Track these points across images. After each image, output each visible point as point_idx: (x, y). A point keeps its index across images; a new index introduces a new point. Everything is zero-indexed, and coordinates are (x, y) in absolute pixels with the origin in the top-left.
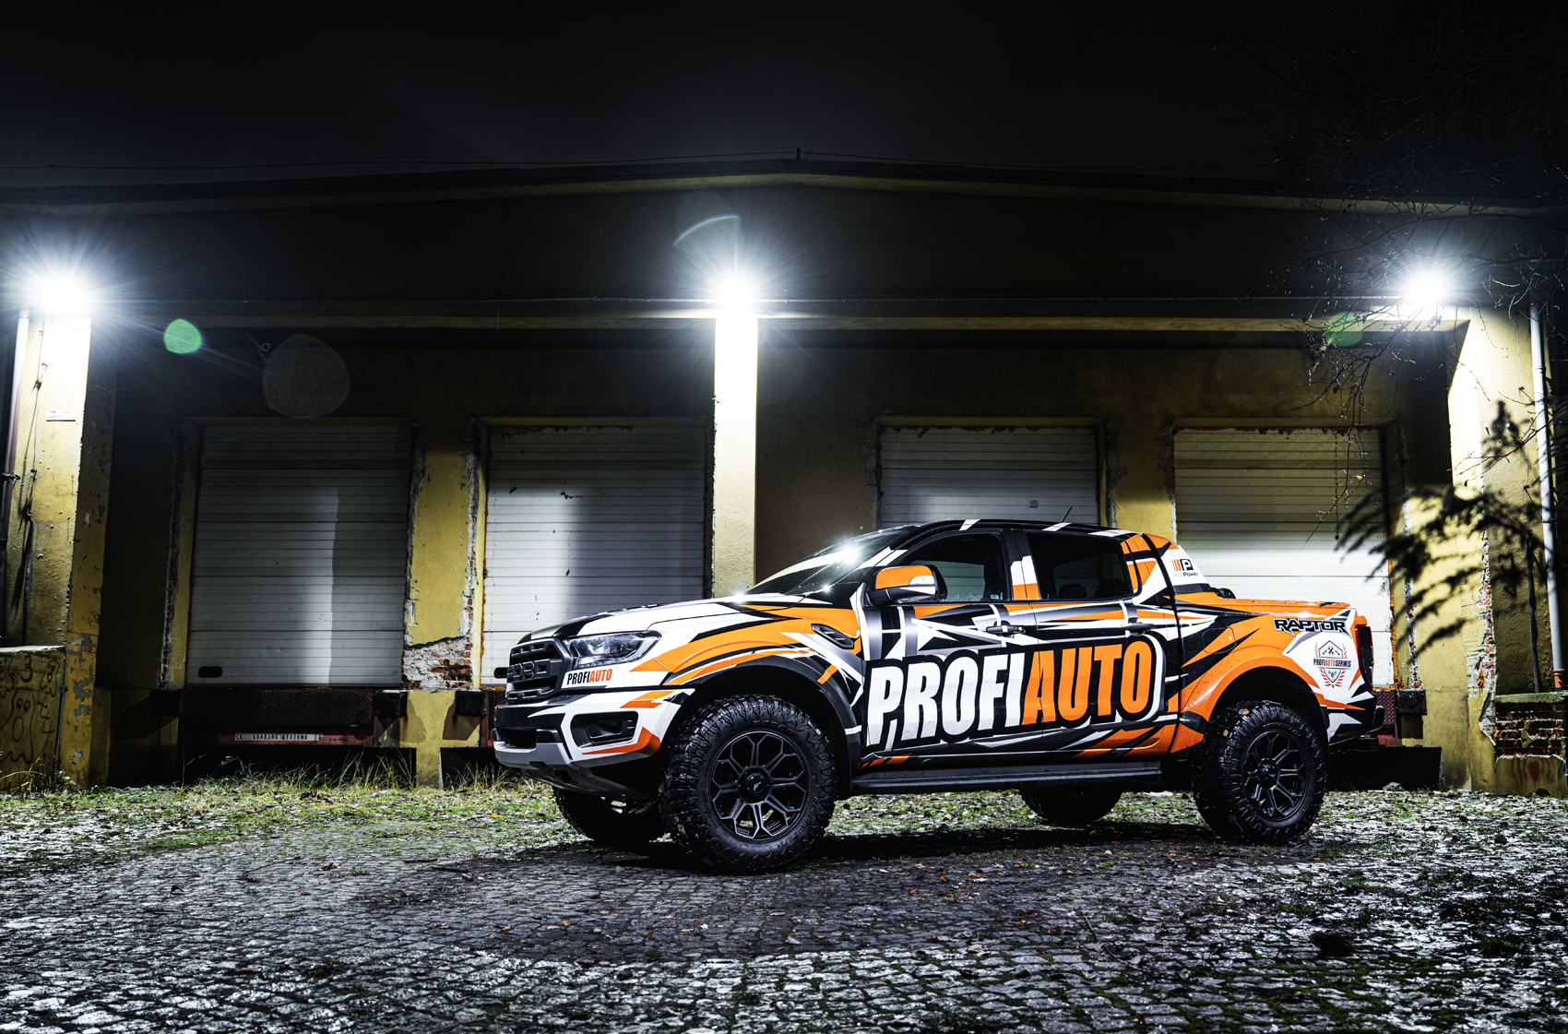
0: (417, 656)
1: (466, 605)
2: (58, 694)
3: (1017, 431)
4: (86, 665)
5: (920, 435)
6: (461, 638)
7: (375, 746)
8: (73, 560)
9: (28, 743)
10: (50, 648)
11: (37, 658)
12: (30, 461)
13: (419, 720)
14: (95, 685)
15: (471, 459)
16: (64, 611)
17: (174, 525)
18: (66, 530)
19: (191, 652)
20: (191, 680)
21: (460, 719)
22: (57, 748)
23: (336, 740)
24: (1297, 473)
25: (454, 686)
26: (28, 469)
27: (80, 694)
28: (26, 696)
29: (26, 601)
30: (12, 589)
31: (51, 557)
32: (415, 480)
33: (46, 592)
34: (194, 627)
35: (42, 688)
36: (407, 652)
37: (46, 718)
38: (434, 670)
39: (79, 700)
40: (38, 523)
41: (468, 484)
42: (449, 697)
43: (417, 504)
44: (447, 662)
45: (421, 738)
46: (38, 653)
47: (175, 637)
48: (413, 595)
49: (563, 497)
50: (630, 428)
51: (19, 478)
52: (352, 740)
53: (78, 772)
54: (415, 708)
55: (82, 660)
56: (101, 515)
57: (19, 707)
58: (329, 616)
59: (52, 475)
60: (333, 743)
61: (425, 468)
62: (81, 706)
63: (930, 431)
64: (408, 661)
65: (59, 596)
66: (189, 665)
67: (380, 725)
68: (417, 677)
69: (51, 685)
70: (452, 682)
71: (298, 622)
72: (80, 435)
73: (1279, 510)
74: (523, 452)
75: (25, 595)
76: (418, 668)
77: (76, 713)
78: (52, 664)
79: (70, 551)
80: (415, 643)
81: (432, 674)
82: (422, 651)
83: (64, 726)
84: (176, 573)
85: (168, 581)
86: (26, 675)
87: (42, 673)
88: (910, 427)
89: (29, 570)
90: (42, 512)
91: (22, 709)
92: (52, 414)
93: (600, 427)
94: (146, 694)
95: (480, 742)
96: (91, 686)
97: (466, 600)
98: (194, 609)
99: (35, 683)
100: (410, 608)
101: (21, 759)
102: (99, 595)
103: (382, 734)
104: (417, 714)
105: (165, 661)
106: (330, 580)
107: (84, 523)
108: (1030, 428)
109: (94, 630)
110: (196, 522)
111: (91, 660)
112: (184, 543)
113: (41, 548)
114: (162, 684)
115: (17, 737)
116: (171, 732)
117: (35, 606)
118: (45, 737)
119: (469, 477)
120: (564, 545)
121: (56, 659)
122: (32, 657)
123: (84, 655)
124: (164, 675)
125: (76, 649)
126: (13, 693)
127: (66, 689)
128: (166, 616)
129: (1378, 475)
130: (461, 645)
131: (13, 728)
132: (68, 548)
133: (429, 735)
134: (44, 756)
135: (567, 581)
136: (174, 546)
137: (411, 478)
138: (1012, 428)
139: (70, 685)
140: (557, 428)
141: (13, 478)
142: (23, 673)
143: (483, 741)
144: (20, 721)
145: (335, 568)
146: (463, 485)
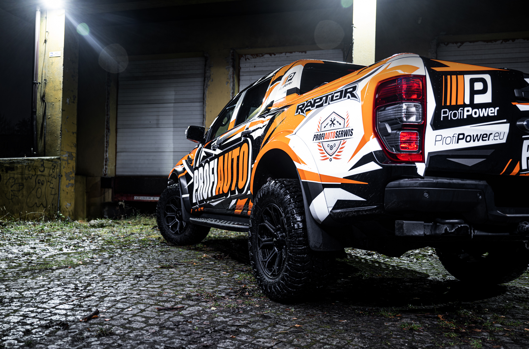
2: (58, 178)
4: (71, 166)
5: (459, 47)
8: (62, 119)
9: (45, 199)
10: (53, 157)
11: (46, 162)
12: (44, 75)
14: (76, 174)
15: (231, 69)
16: (59, 142)
17: (107, 105)
18: (59, 105)
19: (117, 161)
20: (117, 173)
22: (59, 201)
26: (43, 79)
27: (68, 178)
28: (42, 178)
29: (45, 137)
30: (39, 132)
31: (54, 118)
32: (206, 81)
33: (52, 133)
34: (118, 150)
35: (49, 175)
37: (53, 188)
39: (68, 181)
40: (48, 103)
41: (230, 82)
43: (208, 92)
46: (47, 160)
47: (110, 154)
51: (40, 83)
53: (69, 212)
55: (68, 163)
56: (74, 99)
57: (39, 183)
58: (172, 145)
59: (53, 81)
61: (210, 75)
62: (69, 184)
63: (465, 44)
65: (57, 135)
66: (117, 167)
69: (54, 174)
71: (159, 148)
72: (62, 63)
74: (255, 67)
75: (44, 135)
77: (67, 186)
78: (54, 165)
79: (60, 115)
83: (61, 192)
84: (109, 127)
85: (106, 130)
86: (42, 169)
87: (50, 168)
88: (453, 43)
89: (45, 124)
90: (49, 98)
91: (41, 184)
92: (52, 54)
94: (98, 179)
96: (73, 175)
98: (117, 143)
99: (46, 172)
101: (41, 206)
102: (75, 135)
105: (106, 165)
106: (172, 129)
107: (66, 103)
109: (74, 151)
110: (117, 105)
111: (73, 164)
112: (112, 114)
113: (49, 114)
114: (105, 175)
115: (39, 197)
116: (109, 196)
117: (48, 140)
118: (52, 196)
119: (230, 78)
121: (56, 162)
122: (44, 161)
123: (69, 161)
124: (105, 171)
125: (65, 158)
126: (35, 177)
127: (62, 176)
128: (105, 145)
131: (36, 192)
132: (60, 113)
134: (53, 205)
136: (108, 115)
137: (204, 81)
139: (63, 174)
141: (37, 83)
142: (40, 168)
144: (39, 190)
145: (174, 124)
146: (228, 82)
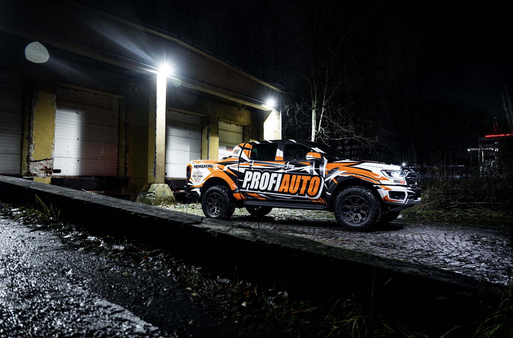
0: (35, 165)
1: (53, 147)
3: (188, 115)
6: (51, 159)
15: (55, 96)
24: (232, 133)
25: (49, 176)
36: (31, 163)
38: (41, 170)
41: (54, 105)
42: (49, 180)
43: (35, 109)
44: (46, 167)
48: (34, 142)
49: (76, 114)
50: (98, 95)
64: (31, 166)
68: (35, 172)
73: (229, 141)
76: (35, 169)
80: (34, 160)
81: (41, 172)
82: (37, 163)
93: (89, 92)
97: (53, 145)
100: (33, 147)
120: (77, 130)
129: (242, 135)
130: (51, 161)
135: (78, 142)
138: (187, 114)
140: (75, 90)
146: (52, 105)
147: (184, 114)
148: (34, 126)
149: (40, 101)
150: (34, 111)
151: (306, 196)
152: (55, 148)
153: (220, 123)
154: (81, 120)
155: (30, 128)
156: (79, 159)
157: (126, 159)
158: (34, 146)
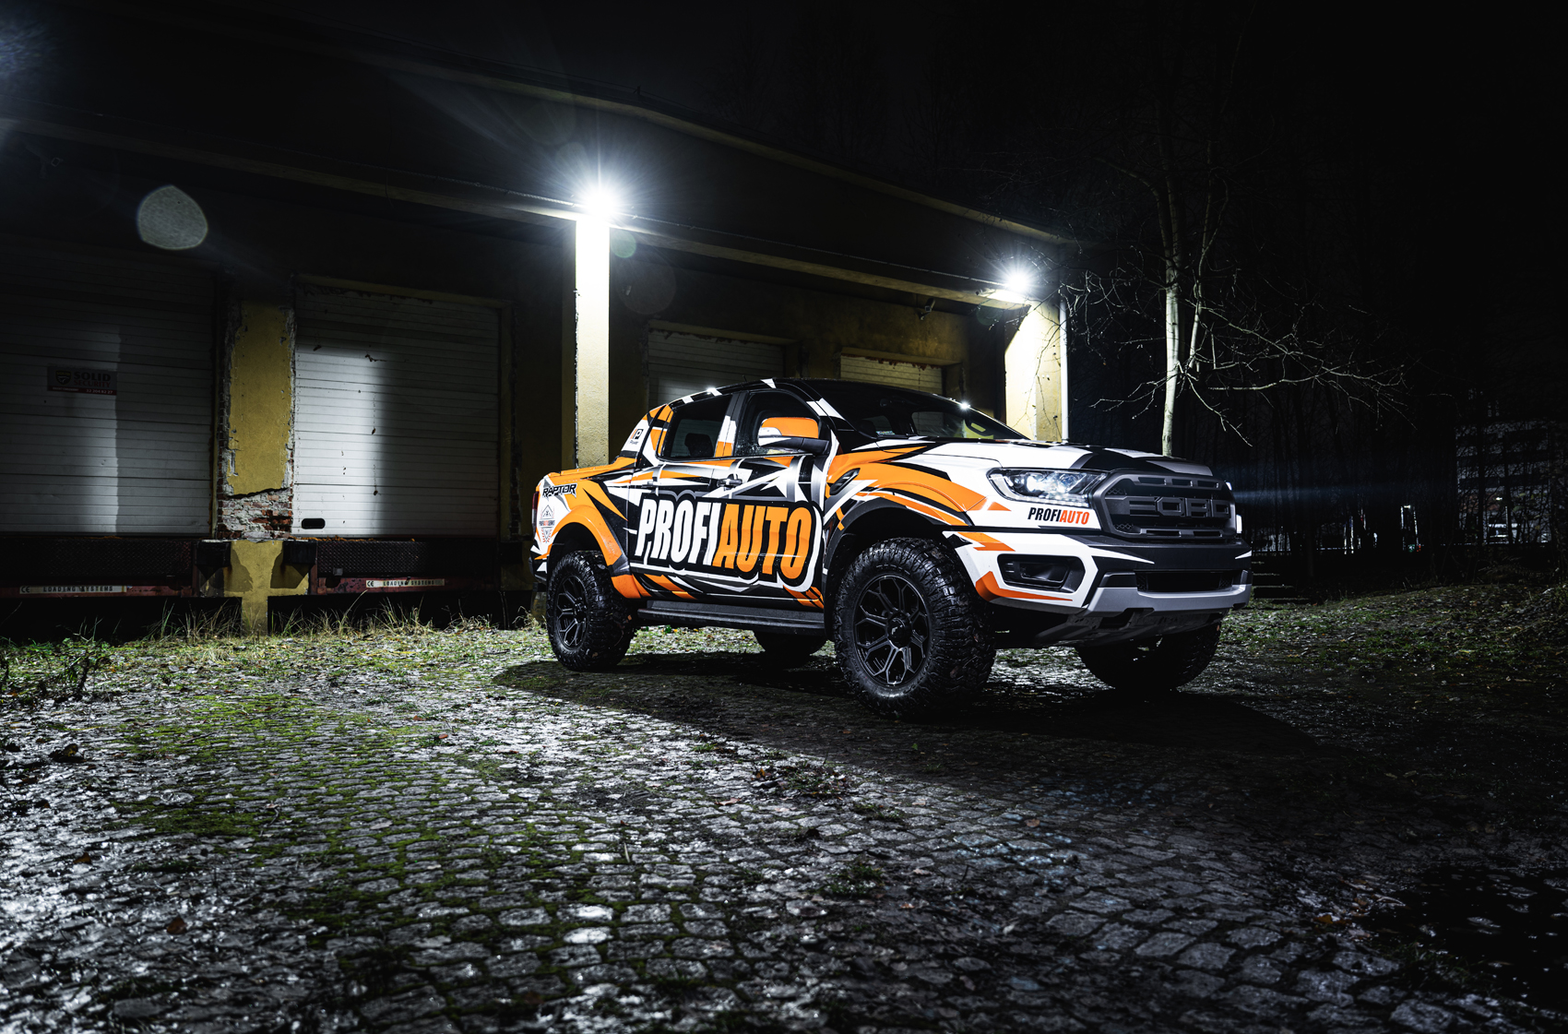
0: (237, 506)
1: (289, 457)
6: (284, 489)
7: (196, 596)
13: (245, 569)
15: (291, 314)
21: (289, 568)
23: (147, 591)
25: (279, 537)
32: (230, 329)
36: (226, 502)
38: (256, 520)
42: (275, 547)
43: (234, 353)
44: (270, 512)
45: (247, 587)
48: (232, 444)
49: (367, 360)
50: (431, 302)
52: (166, 590)
54: (240, 559)
58: (114, 462)
60: (145, 594)
61: (242, 318)
63: (673, 335)
64: (227, 511)
67: (200, 575)
68: (240, 528)
70: (277, 533)
74: (328, 312)
76: (239, 518)
80: (236, 493)
81: (254, 525)
82: (243, 501)
88: (659, 330)
93: (403, 297)
95: (309, 590)
97: (289, 452)
100: (230, 458)
103: (203, 584)
104: (243, 563)
106: (114, 424)
108: (741, 341)
119: (290, 331)
120: (370, 405)
130: (284, 497)
133: (256, 583)
135: (373, 439)
137: (224, 327)
138: (730, 340)
140: (361, 292)
143: (313, 589)
145: (118, 411)
146: (284, 339)
147: (721, 339)
148: (232, 401)
149: (246, 330)
150: (230, 360)
151: (780, 584)
152: (295, 459)
153: (844, 361)
154: (380, 377)
155: (222, 405)
156: (378, 489)
157: (515, 484)
158: (232, 454)
